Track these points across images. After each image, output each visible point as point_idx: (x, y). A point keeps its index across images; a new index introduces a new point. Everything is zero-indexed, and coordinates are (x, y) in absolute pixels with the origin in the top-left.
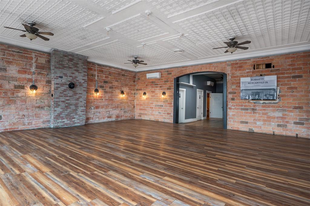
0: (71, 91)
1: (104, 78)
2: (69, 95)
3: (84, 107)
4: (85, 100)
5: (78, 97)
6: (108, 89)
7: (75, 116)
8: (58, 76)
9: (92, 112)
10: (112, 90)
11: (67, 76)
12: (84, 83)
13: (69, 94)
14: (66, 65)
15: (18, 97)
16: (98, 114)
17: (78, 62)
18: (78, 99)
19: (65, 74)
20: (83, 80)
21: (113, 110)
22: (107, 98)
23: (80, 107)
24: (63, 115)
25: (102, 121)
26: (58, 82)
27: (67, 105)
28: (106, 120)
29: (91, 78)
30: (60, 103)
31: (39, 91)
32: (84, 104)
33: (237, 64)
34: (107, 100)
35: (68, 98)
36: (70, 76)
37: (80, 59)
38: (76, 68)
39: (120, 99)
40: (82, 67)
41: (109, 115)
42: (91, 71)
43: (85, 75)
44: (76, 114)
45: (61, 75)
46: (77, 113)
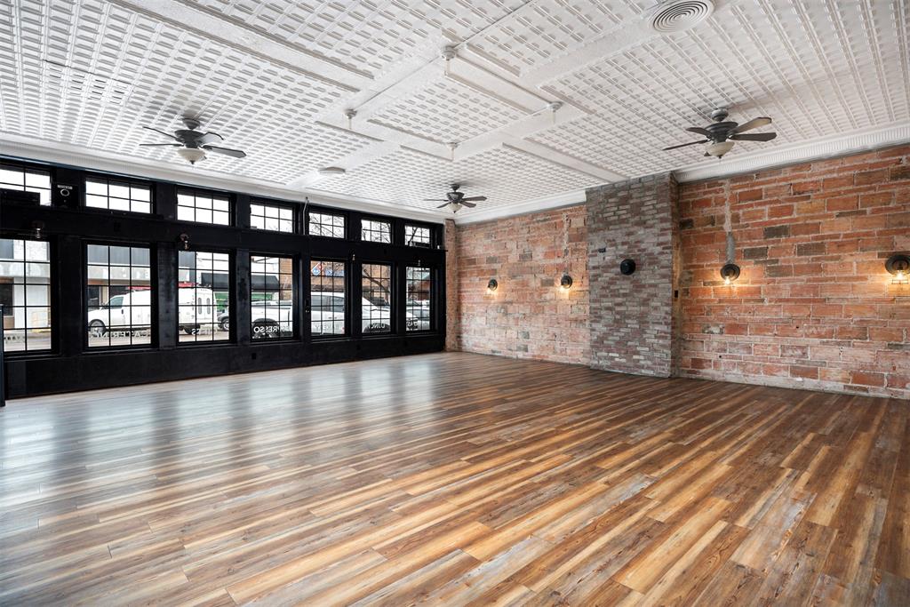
0: (626, 282)
1: (767, 219)
2: (622, 291)
3: (666, 324)
4: (667, 305)
5: (645, 296)
6: (790, 259)
7: (638, 349)
8: (597, 248)
9: (715, 344)
10: (818, 259)
11: (615, 245)
12: (662, 253)
13: (621, 289)
14: (612, 218)
15: (546, 301)
16: (742, 354)
17: (643, 199)
18: (645, 302)
19: (610, 241)
20: (659, 244)
21: (823, 343)
22: (785, 295)
23: (653, 323)
24: (610, 342)
25: (761, 379)
26: (596, 264)
27: (618, 317)
28: (781, 380)
29: (705, 230)
30: (603, 312)
31: (575, 287)
32: (663, 315)
34: (788, 300)
35: (619, 300)
36: (623, 244)
37: (649, 189)
38: (637, 218)
39: (880, 295)
40: (654, 208)
41: (803, 363)
42: (706, 209)
43: (665, 230)
44: (643, 343)
45: (602, 245)
46: (644, 340)
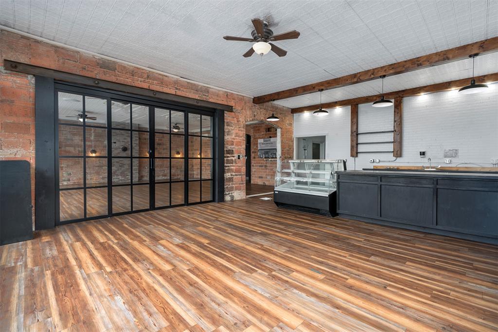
3: (137, 166)
4: (137, 161)
9: (147, 171)
11: (120, 142)
12: (136, 146)
14: (119, 133)
19: (118, 140)
24: (118, 173)
27: (121, 165)
33: (257, 127)
36: (123, 142)
38: (127, 135)
43: (137, 140)
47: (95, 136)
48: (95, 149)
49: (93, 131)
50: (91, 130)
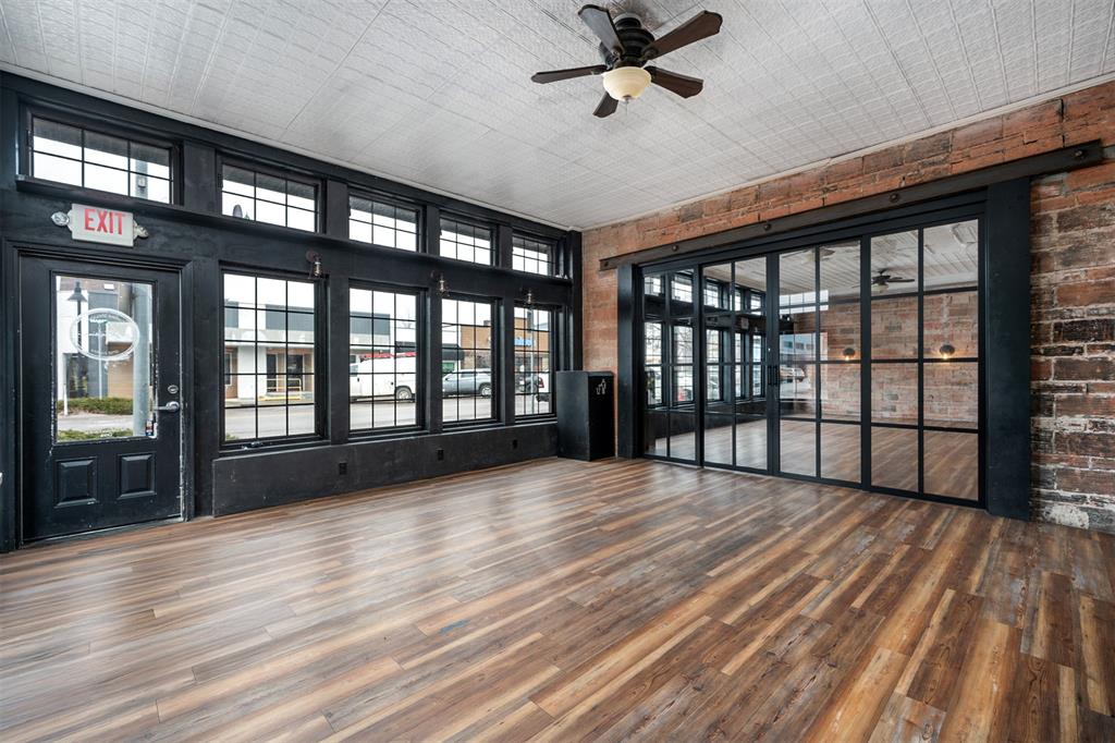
47: (952, 314)
48: (951, 343)
49: (945, 303)
50: (941, 301)
